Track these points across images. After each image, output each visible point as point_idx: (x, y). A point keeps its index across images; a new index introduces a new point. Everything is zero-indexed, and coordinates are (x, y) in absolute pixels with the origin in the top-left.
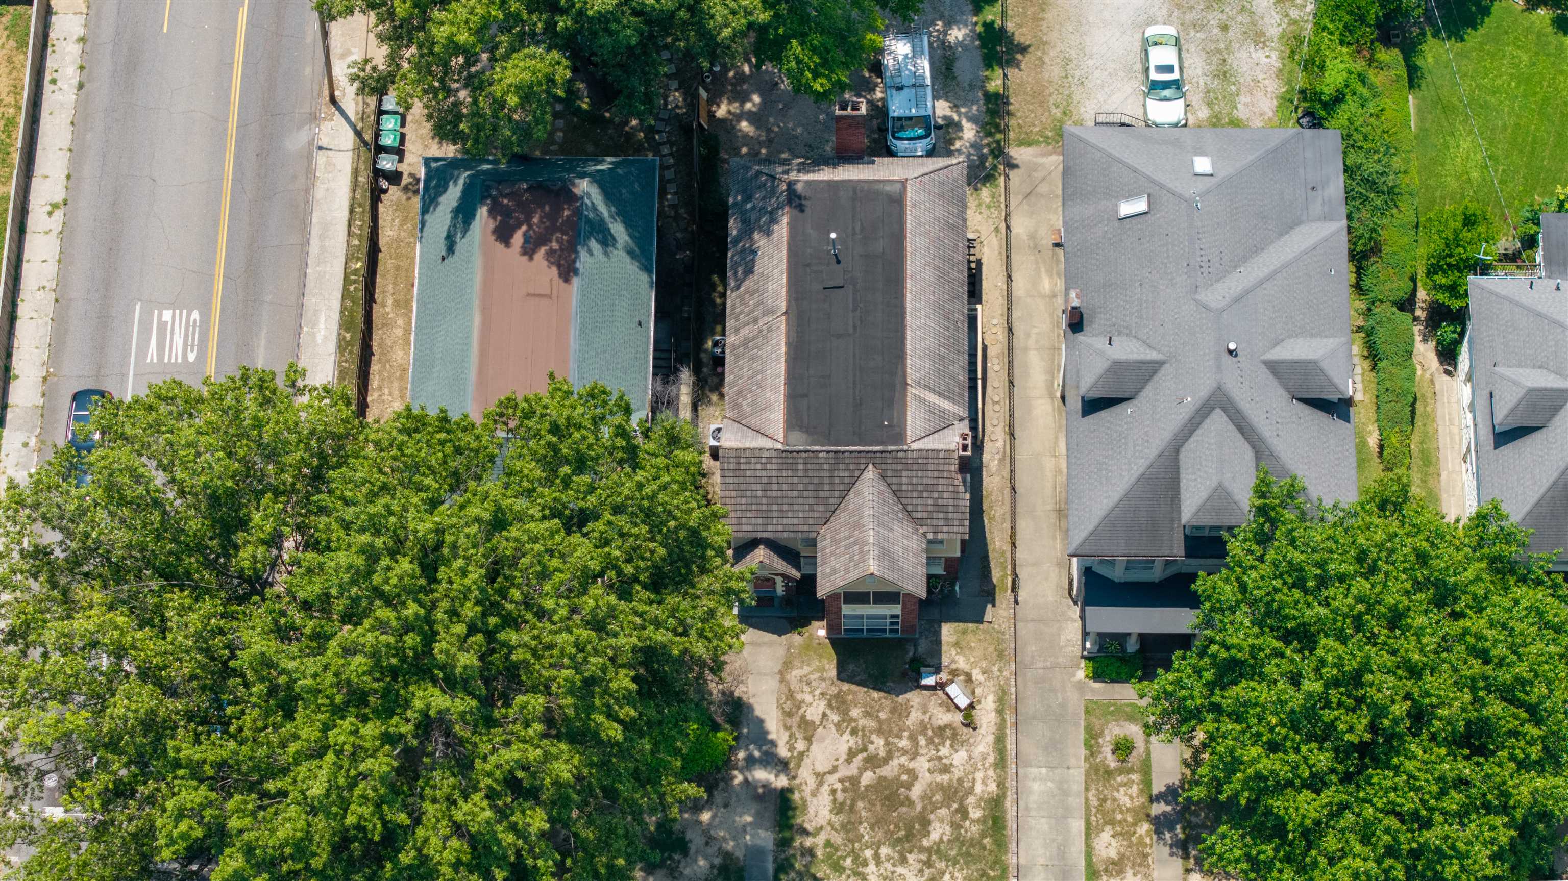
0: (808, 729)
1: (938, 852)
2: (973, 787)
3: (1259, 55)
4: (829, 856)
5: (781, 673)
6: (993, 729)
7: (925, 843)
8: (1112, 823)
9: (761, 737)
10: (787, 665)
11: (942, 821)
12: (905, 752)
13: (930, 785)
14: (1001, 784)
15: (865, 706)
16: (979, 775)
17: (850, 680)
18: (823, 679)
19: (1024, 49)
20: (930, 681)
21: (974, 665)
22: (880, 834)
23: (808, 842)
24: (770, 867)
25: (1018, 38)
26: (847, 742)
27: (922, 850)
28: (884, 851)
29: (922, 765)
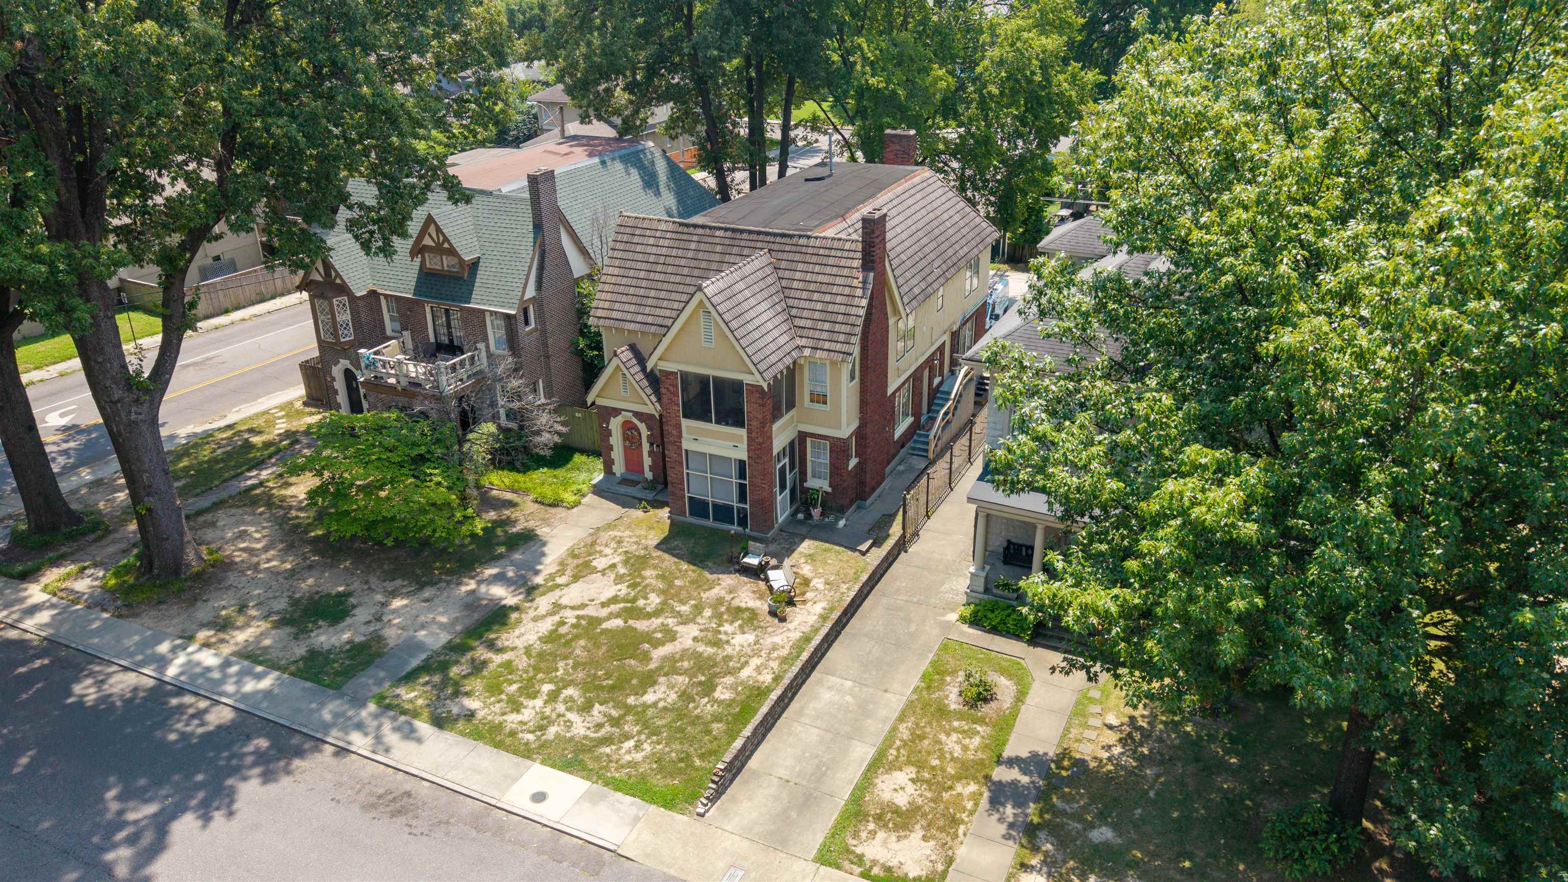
0: (583, 571)
1: (640, 715)
2: (740, 669)
4: (497, 676)
5: (597, 529)
6: (802, 628)
8: (920, 766)
9: (529, 564)
10: (609, 527)
11: (671, 687)
12: (678, 615)
13: (685, 651)
14: (777, 679)
15: (665, 570)
16: (756, 661)
17: (669, 550)
18: (638, 543)
20: (752, 561)
21: (818, 575)
22: (580, 675)
23: (488, 656)
24: (415, 663)
26: (617, 591)
27: (620, 705)
29: (689, 632)
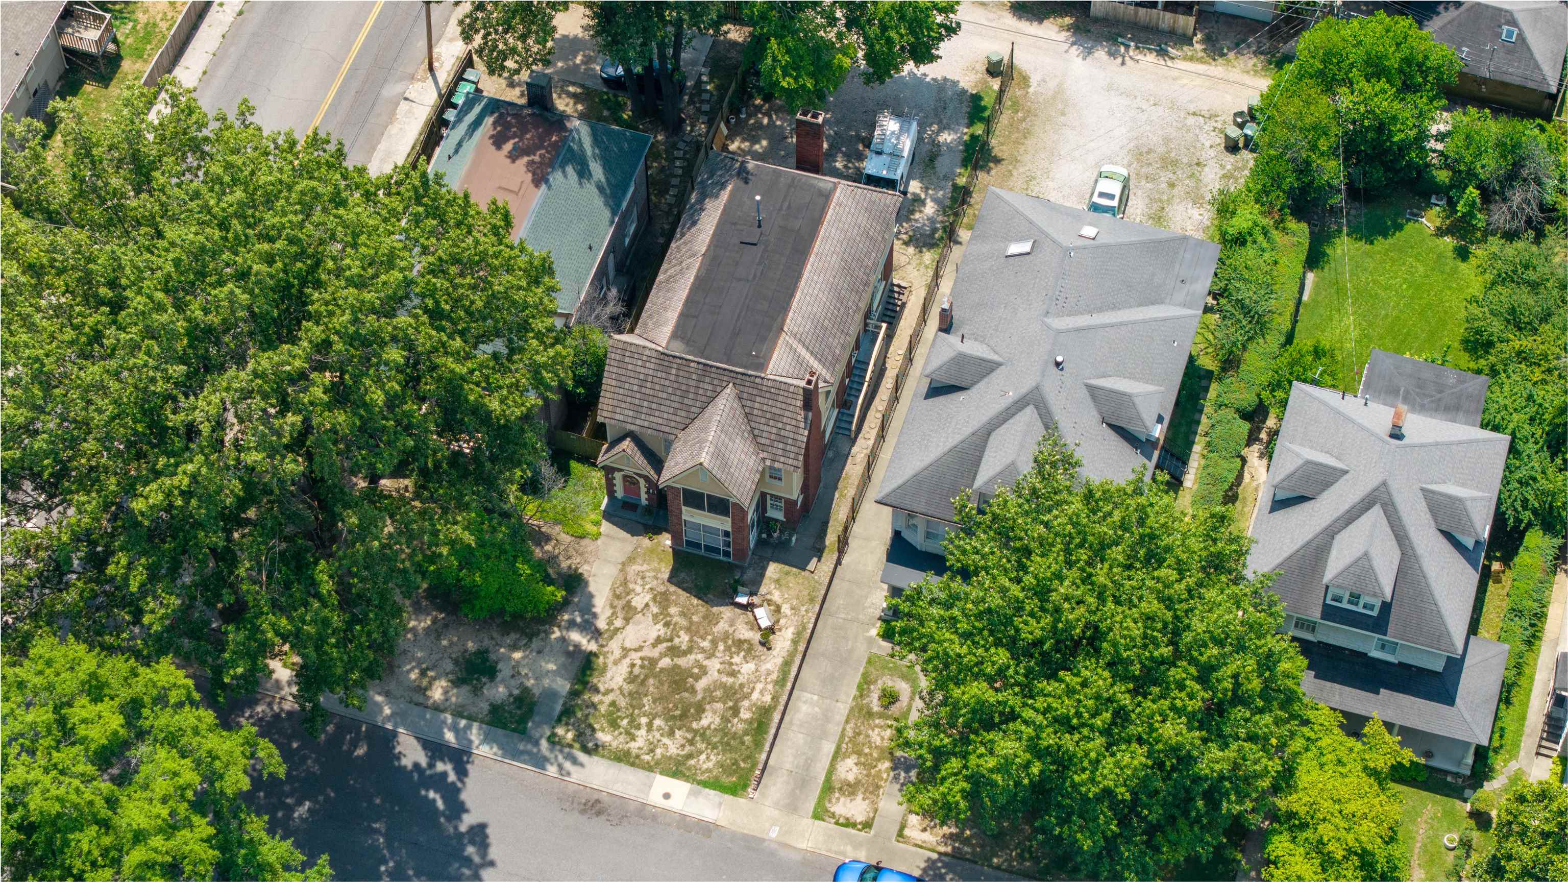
0: (629, 612)
1: (703, 735)
2: (751, 693)
3: (1195, 213)
4: (610, 714)
5: (623, 564)
6: (784, 654)
7: (695, 725)
8: (859, 753)
9: (587, 609)
10: (631, 560)
11: (715, 712)
12: (703, 650)
13: (715, 682)
14: (775, 698)
15: (683, 607)
16: (759, 686)
17: (679, 585)
18: (656, 578)
19: (998, 161)
20: (742, 600)
21: (786, 600)
22: (659, 708)
23: (596, 699)
24: (558, 708)
25: (996, 152)
26: (658, 630)
27: (690, 730)
28: (658, 722)
29: (714, 665)
